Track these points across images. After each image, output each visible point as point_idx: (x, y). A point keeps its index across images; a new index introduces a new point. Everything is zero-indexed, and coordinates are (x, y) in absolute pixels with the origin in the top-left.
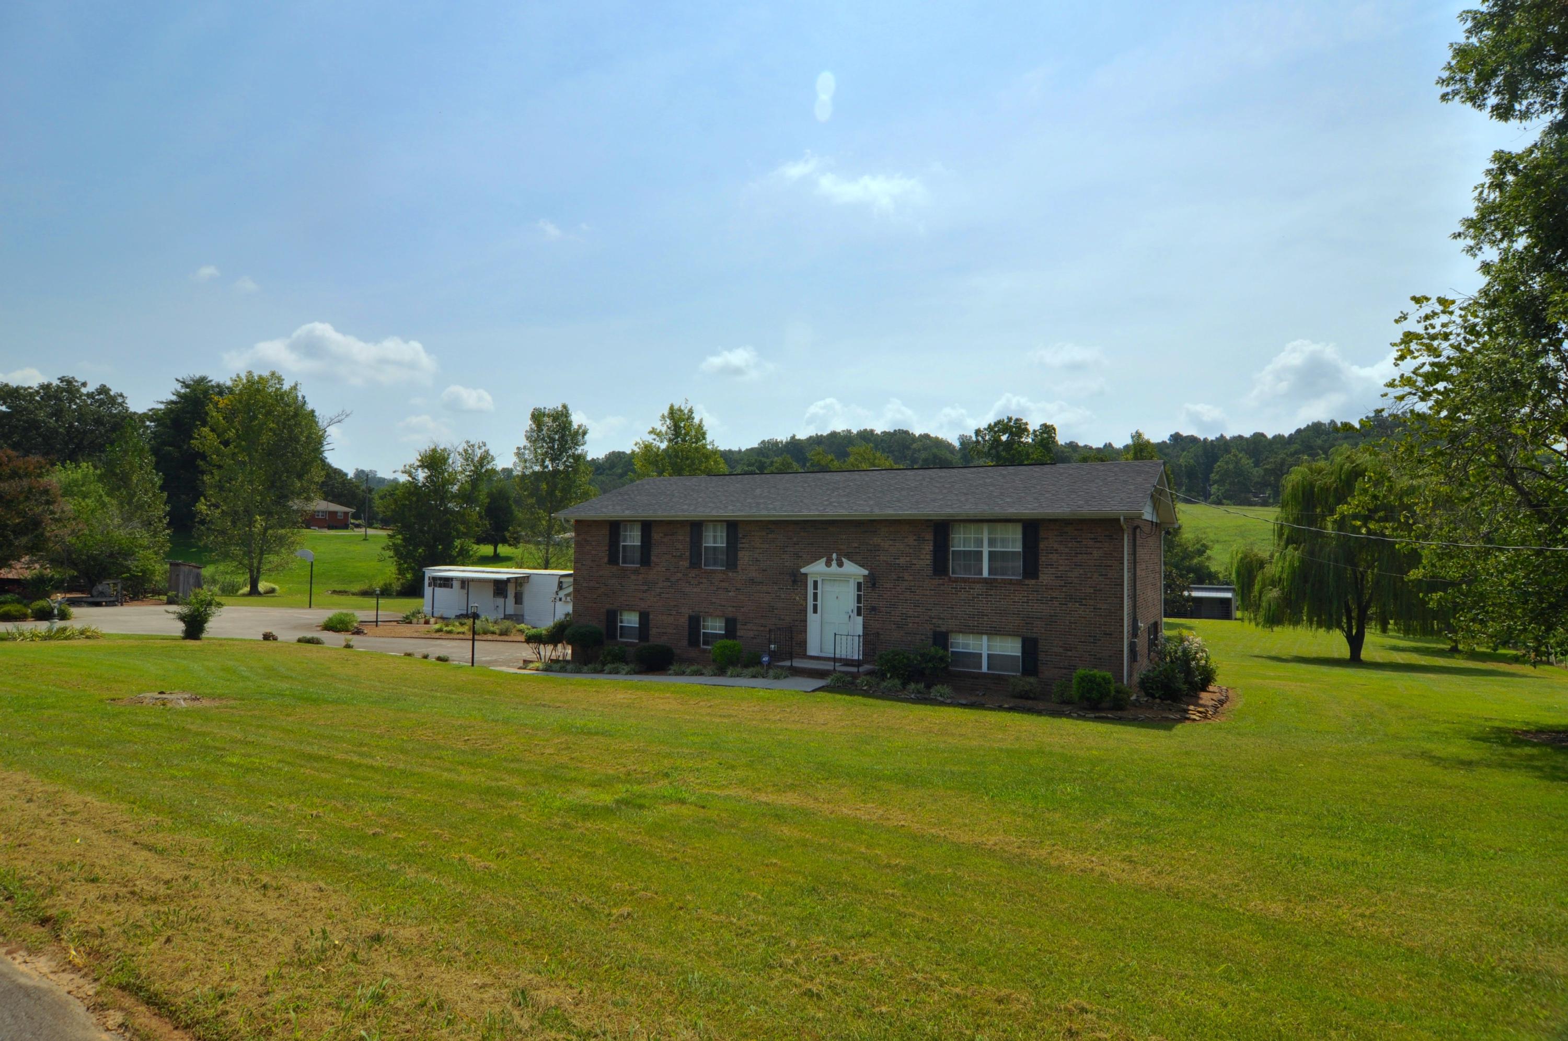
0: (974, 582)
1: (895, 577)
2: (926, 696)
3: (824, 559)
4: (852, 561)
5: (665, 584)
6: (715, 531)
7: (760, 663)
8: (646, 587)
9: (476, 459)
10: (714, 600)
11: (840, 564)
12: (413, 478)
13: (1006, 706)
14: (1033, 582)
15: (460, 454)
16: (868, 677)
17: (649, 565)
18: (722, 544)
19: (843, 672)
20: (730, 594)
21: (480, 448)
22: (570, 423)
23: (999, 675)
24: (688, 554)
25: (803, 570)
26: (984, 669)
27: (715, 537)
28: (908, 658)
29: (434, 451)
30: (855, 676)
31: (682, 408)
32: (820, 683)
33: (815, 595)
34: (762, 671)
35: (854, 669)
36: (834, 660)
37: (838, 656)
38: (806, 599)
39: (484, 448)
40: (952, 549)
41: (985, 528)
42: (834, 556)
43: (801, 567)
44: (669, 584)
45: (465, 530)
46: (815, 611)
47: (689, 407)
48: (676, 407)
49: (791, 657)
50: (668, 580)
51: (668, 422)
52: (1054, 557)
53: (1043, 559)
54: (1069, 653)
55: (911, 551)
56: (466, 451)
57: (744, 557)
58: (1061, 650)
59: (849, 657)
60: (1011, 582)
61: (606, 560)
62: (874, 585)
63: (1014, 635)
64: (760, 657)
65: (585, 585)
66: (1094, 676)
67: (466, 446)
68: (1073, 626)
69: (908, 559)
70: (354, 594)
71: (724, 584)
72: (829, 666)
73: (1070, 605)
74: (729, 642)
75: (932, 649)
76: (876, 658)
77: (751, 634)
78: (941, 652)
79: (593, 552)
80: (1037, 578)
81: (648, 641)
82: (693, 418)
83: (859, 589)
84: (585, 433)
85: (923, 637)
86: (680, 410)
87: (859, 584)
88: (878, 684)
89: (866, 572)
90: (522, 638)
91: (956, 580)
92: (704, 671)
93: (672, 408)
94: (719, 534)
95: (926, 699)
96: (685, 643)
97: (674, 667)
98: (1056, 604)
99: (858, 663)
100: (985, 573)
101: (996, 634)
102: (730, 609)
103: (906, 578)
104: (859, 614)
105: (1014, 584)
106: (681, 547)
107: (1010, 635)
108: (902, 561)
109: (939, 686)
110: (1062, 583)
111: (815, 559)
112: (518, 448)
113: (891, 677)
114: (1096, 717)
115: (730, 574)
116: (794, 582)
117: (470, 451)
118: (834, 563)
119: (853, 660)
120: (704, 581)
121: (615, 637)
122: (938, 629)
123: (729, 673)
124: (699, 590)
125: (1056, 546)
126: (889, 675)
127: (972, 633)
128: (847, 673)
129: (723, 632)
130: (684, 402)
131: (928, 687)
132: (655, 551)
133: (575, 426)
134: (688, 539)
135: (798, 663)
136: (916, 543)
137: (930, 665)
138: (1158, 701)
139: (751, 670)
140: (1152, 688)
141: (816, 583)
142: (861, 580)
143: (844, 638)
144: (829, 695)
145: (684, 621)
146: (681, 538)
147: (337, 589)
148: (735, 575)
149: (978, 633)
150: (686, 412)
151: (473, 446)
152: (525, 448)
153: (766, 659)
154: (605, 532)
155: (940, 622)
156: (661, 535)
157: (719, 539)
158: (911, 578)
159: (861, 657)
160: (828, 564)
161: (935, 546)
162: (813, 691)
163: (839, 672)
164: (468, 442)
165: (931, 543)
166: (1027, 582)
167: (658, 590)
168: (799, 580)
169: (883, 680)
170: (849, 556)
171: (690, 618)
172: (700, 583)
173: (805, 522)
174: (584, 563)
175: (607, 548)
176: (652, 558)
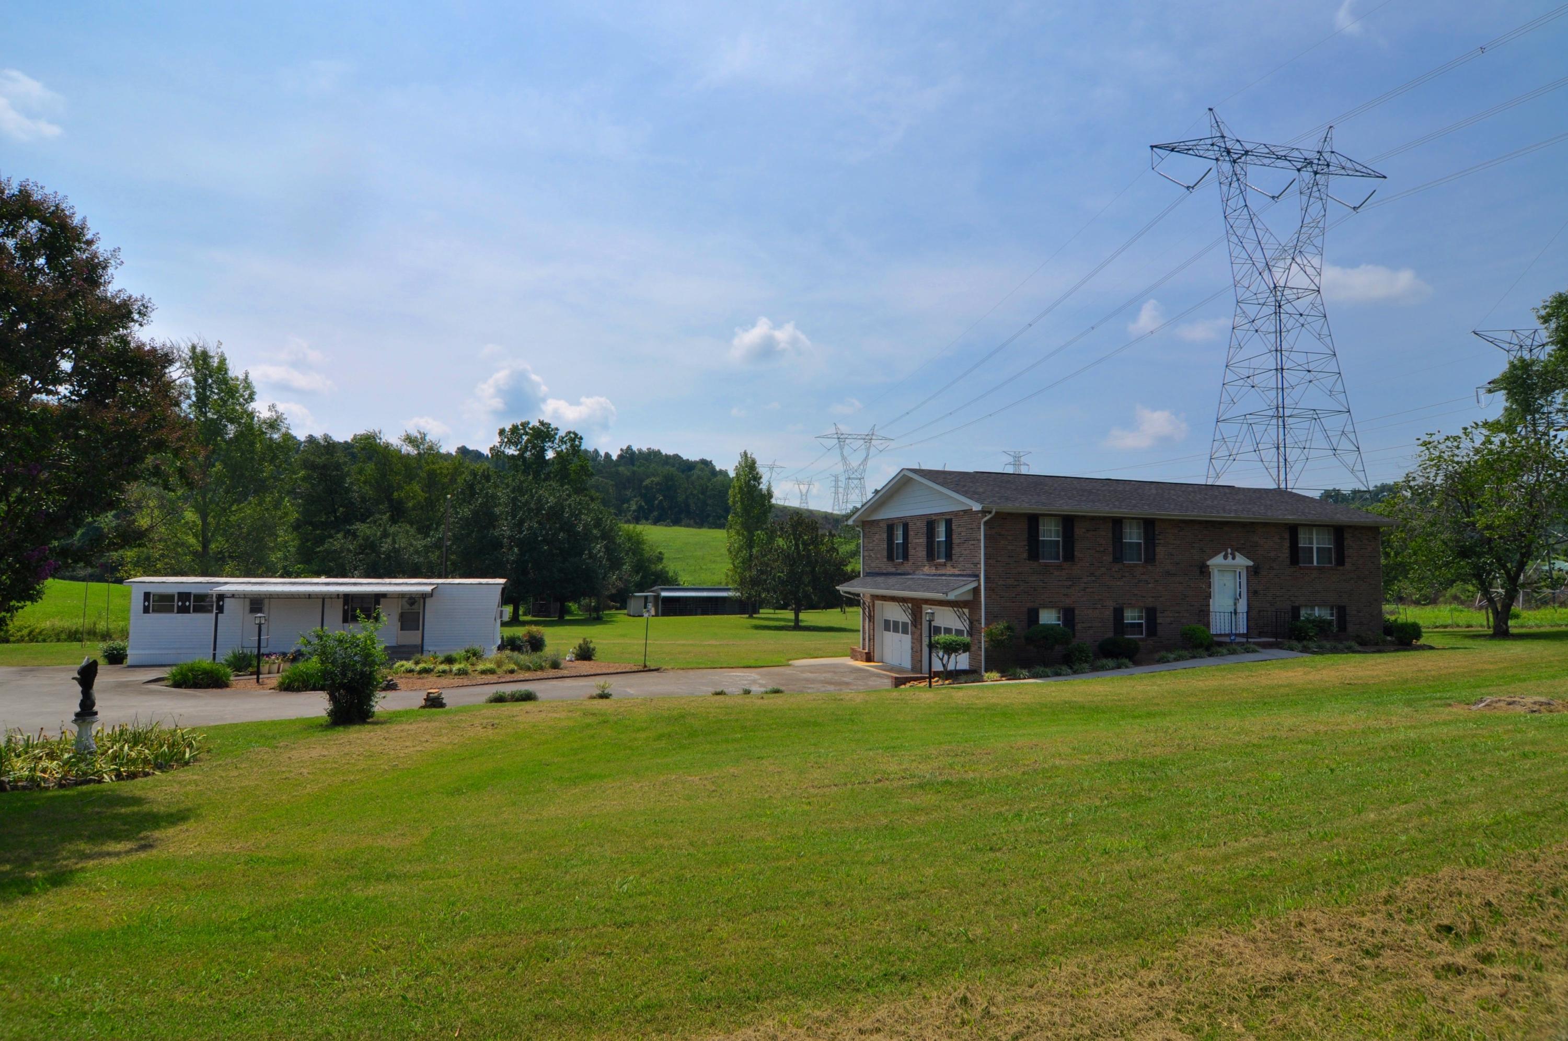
0: (1310, 570)
1: (1268, 567)
3: (1223, 554)
4: (1241, 554)
5: (1089, 579)
6: (1133, 528)
8: (1070, 583)
10: (1135, 592)
11: (1234, 557)
14: (1342, 568)
17: (1073, 561)
18: (1140, 540)
20: (1150, 586)
24: (1111, 549)
25: (1208, 563)
38: (1210, 587)
40: (1299, 546)
41: (1314, 531)
42: (1229, 551)
43: (1206, 561)
44: (1093, 579)
50: (1092, 574)
52: (1351, 551)
53: (1347, 553)
54: (1360, 614)
55: (1276, 546)
57: (1160, 551)
58: (1356, 612)
59: (1240, 631)
60: (1329, 569)
61: (1025, 555)
62: (1258, 573)
65: (1000, 583)
68: (1361, 596)
69: (1275, 552)
71: (1145, 577)
73: (1359, 582)
75: (1292, 618)
77: (1169, 620)
78: (1295, 619)
79: (1009, 547)
80: (1344, 565)
81: (1075, 637)
85: (1285, 611)
87: (1248, 574)
89: (1251, 563)
91: (1301, 569)
94: (1137, 531)
96: (1109, 634)
98: (1354, 583)
100: (1315, 563)
101: (1323, 605)
102: (1150, 599)
105: (1331, 570)
106: (1104, 542)
108: (1271, 554)
110: (1355, 568)
111: (1216, 554)
115: (1150, 567)
116: (1202, 572)
118: (1230, 557)
120: (1127, 574)
122: (1293, 604)
124: (1122, 583)
125: (1351, 544)
127: (1311, 605)
129: (1145, 621)
132: (1077, 547)
134: (1110, 535)
136: (1280, 541)
141: (1216, 573)
142: (1249, 570)
145: (1109, 614)
146: (1103, 533)
148: (1154, 568)
154: (1023, 525)
155: (1295, 601)
156: (1084, 530)
157: (1137, 536)
158: (1277, 567)
159: (1247, 630)
160: (1225, 557)
161: (1291, 542)
165: (1288, 542)
166: (1338, 568)
167: (1083, 585)
168: (1204, 572)
170: (1238, 550)
171: (1115, 610)
172: (1123, 576)
173: (1207, 522)
174: (999, 559)
175: (1025, 543)
176: (1076, 553)
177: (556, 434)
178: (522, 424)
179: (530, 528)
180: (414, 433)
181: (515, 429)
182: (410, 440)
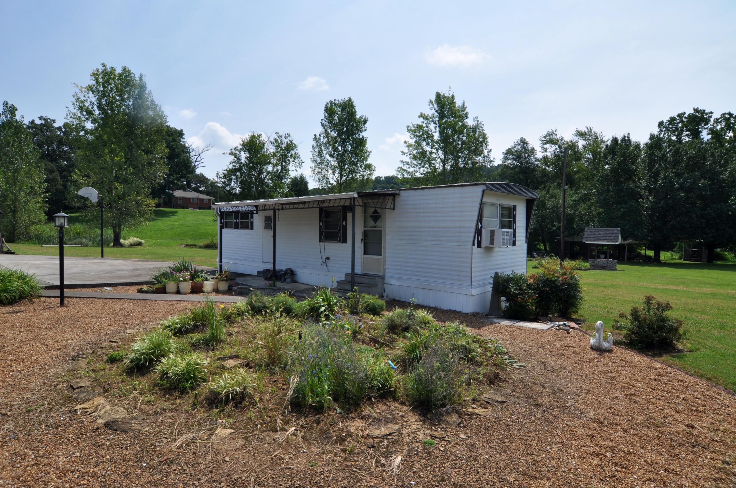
9: (284, 146)
12: (238, 159)
15: (272, 143)
21: (286, 138)
22: (355, 113)
29: (253, 138)
31: (447, 94)
39: (289, 138)
47: (452, 94)
48: (441, 94)
51: (436, 106)
56: (276, 141)
67: (276, 137)
70: (200, 247)
82: (456, 103)
84: (365, 121)
86: (445, 96)
93: (438, 95)
112: (315, 135)
117: (279, 141)
133: (358, 117)
147: (189, 244)
150: (450, 97)
151: (281, 136)
164: (277, 134)
177: (711, 117)
178: (679, 116)
179: (665, 178)
180: (583, 129)
181: (672, 120)
182: (580, 134)
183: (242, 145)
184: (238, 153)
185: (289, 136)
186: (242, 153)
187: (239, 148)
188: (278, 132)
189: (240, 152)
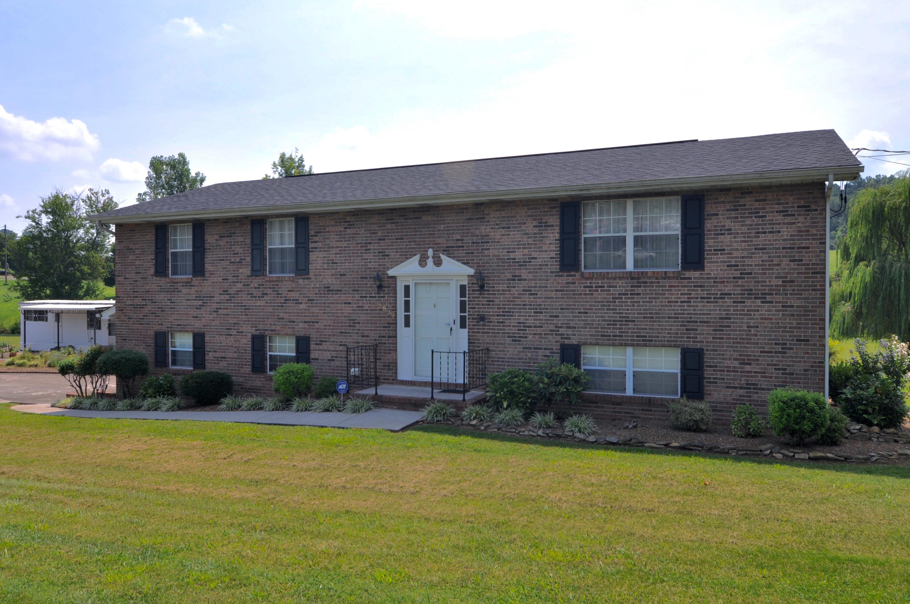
0: (615, 279)
1: (510, 276)
2: (559, 432)
3: (418, 257)
4: (453, 258)
5: (222, 297)
6: (282, 229)
7: (336, 392)
8: (200, 303)
9: (100, 205)
10: (282, 315)
11: (438, 263)
12: (37, 223)
13: (675, 444)
14: (697, 274)
15: (84, 201)
16: (478, 408)
17: (203, 275)
18: (290, 244)
19: (444, 401)
20: (301, 306)
21: (103, 195)
22: (188, 171)
23: (650, 399)
24: (249, 259)
25: (391, 273)
26: (629, 392)
27: (282, 236)
28: (530, 381)
29: (57, 197)
30: (459, 406)
31: (293, 157)
32: (413, 417)
33: (407, 303)
34: (337, 402)
35: (458, 397)
36: (432, 384)
37: (436, 380)
38: (395, 309)
39: (107, 196)
40: (583, 236)
41: (630, 204)
42: (430, 252)
43: (388, 269)
44: (227, 297)
45: (89, 271)
46: (407, 324)
47: (299, 156)
48: (287, 156)
49: (377, 382)
50: (225, 292)
51: (280, 168)
52: (726, 239)
53: (710, 243)
54: (748, 368)
55: (531, 241)
56: (89, 198)
57: (317, 259)
58: (736, 364)
59: (450, 381)
60: (665, 276)
61: (152, 271)
62: (482, 287)
63: (670, 346)
64: (335, 384)
65: (129, 302)
66: (804, 399)
67: (89, 194)
68: (753, 331)
69: (526, 251)
71: (294, 295)
72: (424, 393)
73: (748, 303)
74: (297, 367)
75: (563, 368)
76: (488, 381)
77: (328, 355)
78: (575, 372)
79: (137, 262)
80: (702, 268)
81: (204, 368)
82: (304, 166)
83: (463, 294)
84: (202, 180)
85: (547, 353)
86: (291, 158)
87: (463, 288)
88: (491, 417)
89: (471, 271)
90: (56, 370)
91: (591, 277)
92: (265, 404)
93: (283, 156)
94: (286, 232)
95: (559, 436)
96: (248, 369)
97: (228, 401)
98: (728, 301)
99: (464, 389)
100: (630, 266)
101: (646, 345)
102: (301, 325)
103: (524, 276)
104: (463, 325)
105: (669, 278)
106: (240, 251)
107: (663, 346)
108: (518, 255)
109: (575, 418)
110: (737, 274)
111: (406, 257)
112: (140, 194)
113: (509, 406)
114: (810, 459)
115: (301, 281)
116: (379, 287)
117: (94, 199)
118: (430, 261)
119: (456, 385)
120: (270, 291)
121: (166, 365)
122: (567, 342)
123: (295, 407)
124: (263, 303)
125: (728, 224)
126: (505, 404)
127: (613, 345)
128: (448, 403)
129: (294, 354)
130: (294, 150)
131: (560, 418)
132: (209, 258)
133: (193, 174)
134: (248, 241)
135: (385, 390)
136: (536, 230)
137: (562, 389)
138: (876, 429)
139: (324, 402)
140: (866, 412)
141: (407, 288)
142: (465, 283)
143: (444, 356)
144: (426, 436)
145: (246, 342)
146: (240, 239)
148: (306, 282)
149: (621, 345)
150: (297, 160)
151: (97, 193)
152: (145, 194)
153: (342, 387)
154: (151, 237)
155: (570, 332)
156: (216, 237)
157: (287, 239)
158: (530, 276)
159: (466, 381)
160: (423, 263)
161: (562, 232)
162: (403, 429)
163: (439, 401)
164: (91, 190)
165: (557, 230)
166: (688, 274)
167: (215, 306)
168: (386, 285)
169: (498, 410)
170: (449, 251)
171: (254, 337)
172: (264, 294)
173: (393, 210)
174: (127, 276)
175: (153, 257)
176: (207, 266)
183: (43, 207)
184: (37, 216)
185: (108, 193)
186: (43, 216)
187: (38, 211)
188: (92, 188)
189: (40, 215)
